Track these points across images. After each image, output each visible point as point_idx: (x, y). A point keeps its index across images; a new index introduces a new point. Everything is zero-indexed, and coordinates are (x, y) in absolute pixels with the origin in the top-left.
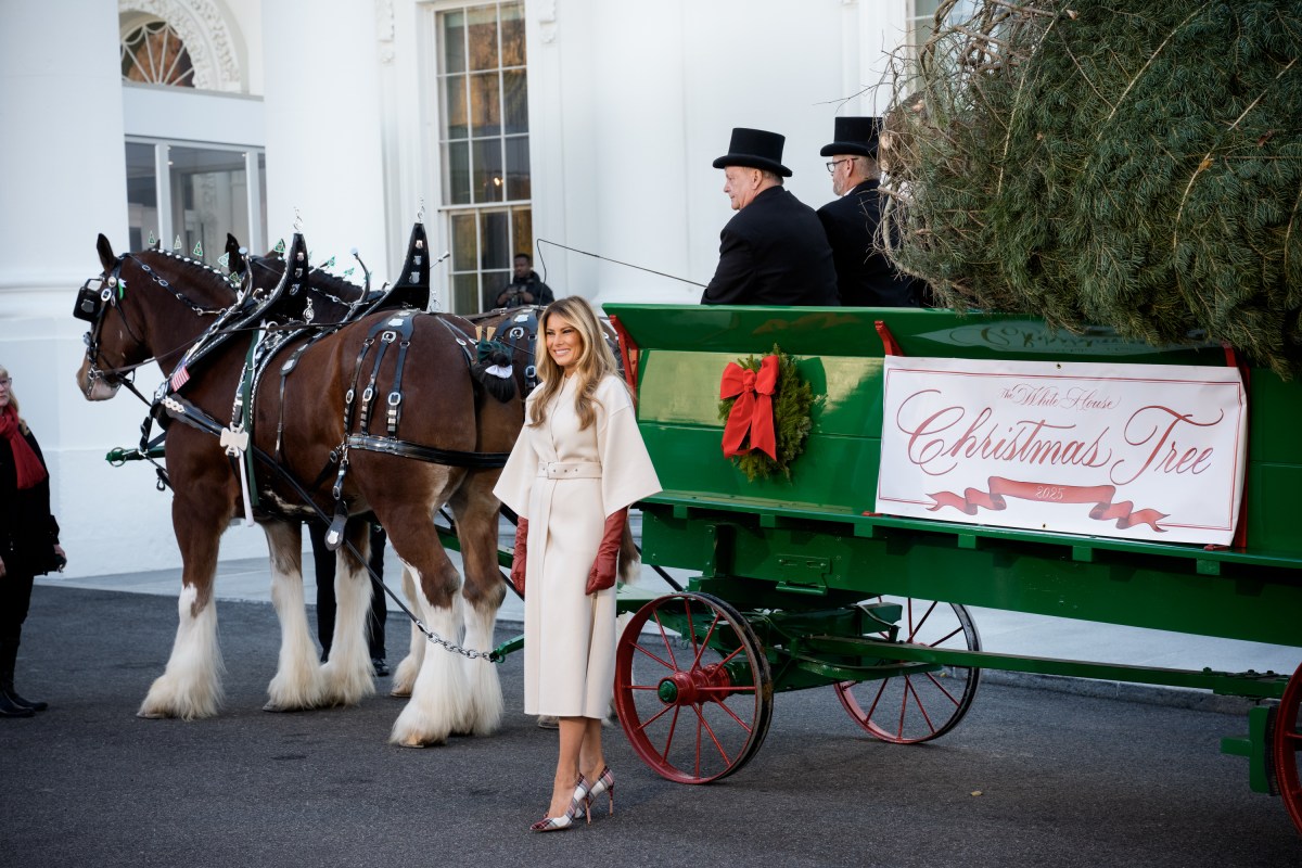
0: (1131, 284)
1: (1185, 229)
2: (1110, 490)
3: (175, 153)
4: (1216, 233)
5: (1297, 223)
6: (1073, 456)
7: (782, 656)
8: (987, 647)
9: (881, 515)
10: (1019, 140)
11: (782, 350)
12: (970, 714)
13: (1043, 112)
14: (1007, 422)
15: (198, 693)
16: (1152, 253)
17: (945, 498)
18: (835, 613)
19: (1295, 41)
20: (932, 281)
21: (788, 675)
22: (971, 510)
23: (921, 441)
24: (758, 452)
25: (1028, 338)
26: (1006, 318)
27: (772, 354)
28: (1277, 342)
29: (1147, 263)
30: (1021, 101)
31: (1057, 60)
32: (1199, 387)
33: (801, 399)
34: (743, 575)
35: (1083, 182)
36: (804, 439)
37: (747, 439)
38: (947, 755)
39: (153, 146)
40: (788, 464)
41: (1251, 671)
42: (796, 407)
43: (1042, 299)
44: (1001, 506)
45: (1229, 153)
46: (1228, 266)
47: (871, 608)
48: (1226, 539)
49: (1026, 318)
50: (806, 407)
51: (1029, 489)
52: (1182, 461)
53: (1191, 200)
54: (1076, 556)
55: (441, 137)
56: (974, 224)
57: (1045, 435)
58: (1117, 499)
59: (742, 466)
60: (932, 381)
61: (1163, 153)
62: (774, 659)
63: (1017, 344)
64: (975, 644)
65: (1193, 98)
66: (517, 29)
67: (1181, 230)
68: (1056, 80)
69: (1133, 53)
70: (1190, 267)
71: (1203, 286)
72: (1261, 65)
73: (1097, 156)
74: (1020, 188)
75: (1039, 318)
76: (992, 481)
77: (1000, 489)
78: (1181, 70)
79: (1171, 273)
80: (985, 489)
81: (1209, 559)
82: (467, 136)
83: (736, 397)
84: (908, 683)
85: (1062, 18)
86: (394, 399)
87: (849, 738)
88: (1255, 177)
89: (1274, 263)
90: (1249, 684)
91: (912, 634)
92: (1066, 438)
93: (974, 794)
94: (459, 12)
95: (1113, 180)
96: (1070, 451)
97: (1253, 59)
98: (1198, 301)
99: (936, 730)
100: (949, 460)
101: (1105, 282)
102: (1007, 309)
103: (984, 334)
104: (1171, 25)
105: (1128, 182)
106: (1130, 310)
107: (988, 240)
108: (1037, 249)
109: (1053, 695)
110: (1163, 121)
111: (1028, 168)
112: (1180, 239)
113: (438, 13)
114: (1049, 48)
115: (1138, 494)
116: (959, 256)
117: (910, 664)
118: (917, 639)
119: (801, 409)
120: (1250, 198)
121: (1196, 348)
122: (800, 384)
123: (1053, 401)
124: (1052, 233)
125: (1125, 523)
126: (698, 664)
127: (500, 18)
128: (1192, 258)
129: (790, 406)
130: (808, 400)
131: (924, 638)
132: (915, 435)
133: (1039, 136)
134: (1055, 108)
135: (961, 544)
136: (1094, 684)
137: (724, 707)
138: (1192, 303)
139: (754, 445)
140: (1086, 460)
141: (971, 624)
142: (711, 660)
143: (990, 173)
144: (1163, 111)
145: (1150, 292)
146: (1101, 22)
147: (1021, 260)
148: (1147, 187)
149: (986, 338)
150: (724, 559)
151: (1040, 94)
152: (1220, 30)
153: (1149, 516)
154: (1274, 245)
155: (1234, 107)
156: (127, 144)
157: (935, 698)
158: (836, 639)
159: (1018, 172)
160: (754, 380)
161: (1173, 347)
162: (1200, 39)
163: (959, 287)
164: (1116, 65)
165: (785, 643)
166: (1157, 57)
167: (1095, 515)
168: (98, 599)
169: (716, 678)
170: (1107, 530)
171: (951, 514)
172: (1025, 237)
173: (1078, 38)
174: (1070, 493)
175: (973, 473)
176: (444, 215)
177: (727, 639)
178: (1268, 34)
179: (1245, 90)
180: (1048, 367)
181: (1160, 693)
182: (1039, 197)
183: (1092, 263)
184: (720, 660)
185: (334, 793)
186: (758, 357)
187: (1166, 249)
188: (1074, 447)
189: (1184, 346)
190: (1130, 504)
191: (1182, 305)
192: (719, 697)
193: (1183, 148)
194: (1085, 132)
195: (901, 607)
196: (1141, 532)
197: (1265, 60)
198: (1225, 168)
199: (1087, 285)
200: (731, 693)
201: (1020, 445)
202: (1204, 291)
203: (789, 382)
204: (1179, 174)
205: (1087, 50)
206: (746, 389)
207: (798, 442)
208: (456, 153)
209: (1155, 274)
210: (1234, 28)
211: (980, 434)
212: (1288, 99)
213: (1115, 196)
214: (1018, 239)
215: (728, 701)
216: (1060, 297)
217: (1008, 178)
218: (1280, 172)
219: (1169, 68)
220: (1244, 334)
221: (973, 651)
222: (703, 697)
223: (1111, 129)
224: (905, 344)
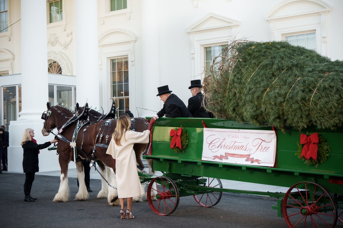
0: (254, 114)
1: (264, 103)
2: (249, 155)
3: (58, 87)
4: (270, 104)
5: (286, 102)
6: (242, 148)
7: (182, 189)
8: (224, 187)
9: (203, 160)
10: (231, 85)
11: (182, 127)
12: (220, 201)
13: (236, 79)
14: (229, 141)
16: (258, 108)
17: (216, 157)
18: (193, 180)
19: (285, 66)
20: (213, 113)
22: (221, 159)
23: (211, 145)
24: (178, 147)
25: (232, 124)
26: (228, 120)
27: (180, 127)
28: (283, 126)
29: (257, 110)
30: (231, 77)
31: (238, 69)
32: (267, 135)
33: (186, 137)
34: (174, 173)
35: (244, 93)
36: (187, 145)
37: (175, 145)
38: (215, 209)
39: (54, 86)
40: (184, 150)
41: (277, 192)
42: (185, 138)
43: (236, 117)
44: (227, 159)
45: (273, 88)
46: (273, 110)
47: (200, 179)
48: (272, 165)
49: (233, 120)
50: (188, 138)
51: (233, 155)
52: (264, 150)
53: (265, 97)
54: (243, 169)
55: (111, 84)
56: (222, 101)
57: (236, 144)
58: (251, 157)
59: (174, 150)
60: (213, 133)
61: (259, 88)
62: (180, 190)
63: (230, 126)
64: (222, 187)
65: (265, 77)
66: (127, 63)
67: (263, 103)
68: (238, 73)
69: (253, 68)
70: (265, 111)
71: (268, 114)
72: (279, 71)
73: (246, 88)
74: (231, 94)
75: (235, 120)
76: (226, 153)
77: (227, 155)
78: (263, 72)
79: (262, 112)
80: (224, 155)
81: (269, 169)
82: (116, 84)
83: (173, 136)
84: (208, 195)
85: (239, 61)
86: (107, 137)
87: (195, 206)
88: (278, 93)
89: (282, 110)
90: (277, 195)
91: (209, 185)
92: (240, 145)
93: (221, 217)
94: (115, 59)
95: (250, 93)
97: (277, 70)
98: (267, 117)
99: (213, 204)
100: (217, 149)
101: (248, 113)
102: (229, 119)
103: (224, 123)
104: (260, 63)
105: (253, 93)
106: (254, 119)
107: (225, 105)
108: (235, 106)
109: (236, 197)
110: (259, 81)
111: (233, 90)
112: (263, 105)
113: (111, 60)
114: (236, 67)
116: (219, 108)
117: (208, 191)
118: (210, 186)
119: (187, 139)
120: (277, 97)
121: (266, 127)
122: (186, 133)
123: (238, 137)
124: (238, 103)
125: (252, 162)
126: (164, 191)
127: (123, 60)
128: (266, 109)
129: (184, 138)
130: (188, 137)
131: (212, 185)
132: (210, 144)
133: (235, 84)
134: (238, 79)
135: (219, 166)
136: (244, 195)
137: (170, 200)
138: (266, 118)
139: (177, 146)
140: (244, 149)
141: (221, 183)
142: (167, 190)
143: (225, 91)
144: (259, 80)
145: (257, 115)
146: (247, 62)
147: (232, 109)
148: (256, 95)
149: (224, 124)
150: (170, 169)
151: (235, 76)
152: (270, 64)
153: (257, 161)
154: (282, 106)
155: (273, 79)
156: (49, 85)
157: (213, 198)
158: (193, 186)
159: (231, 91)
160: (177, 133)
161: (262, 126)
162: (266, 65)
163: (219, 114)
164: (250, 70)
165: (183, 187)
166: (258, 69)
167: (246, 160)
168: (41, 177)
169: (168, 194)
170: (249, 163)
171: (217, 160)
172: (232, 104)
173: (242, 65)
174: (241, 156)
175: (222, 152)
176: (111, 99)
177: (170, 186)
178: (280, 65)
179: (275, 76)
180: (237, 130)
181: (257, 196)
182: (235, 96)
183: (246, 109)
184: (168, 190)
185: (90, 217)
186: (178, 128)
187: (260, 107)
188: (242, 147)
189: (264, 126)
190: (253, 158)
191: (264, 118)
192: (169, 197)
193: (263, 87)
194: (244, 83)
195: (206, 179)
196: (255, 164)
197: (279, 70)
198: (272, 91)
199: (245, 114)
200: (171, 197)
201: (231, 146)
202: (268, 115)
203: (184, 133)
204: (263, 92)
205: (244, 67)
206: (175, 135)
207: (186, 145)
208: (114, 87)
209: (258, 112)
210: (273, 64)
211: (223, 144)
212: (284, 77)
213: (250, 96)
214: (231, 104)
215: (171, 198)
216: (239, 116)
217: (229, 92)
218: (283, 92)
219: (260, 71)
220: (276, 124)
221: (221, 188)
222: (165, 198)
223: (249, 83)
224: (208, 125)
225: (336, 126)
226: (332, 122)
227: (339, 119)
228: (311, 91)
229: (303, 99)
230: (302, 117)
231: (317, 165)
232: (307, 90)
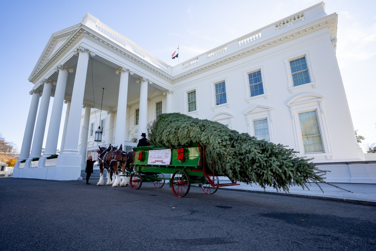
2: (162, 161)
11: (143, 150)
14: (157, 155)
15: (102, 182)
17: (152, 162)
21: (145, 181)
22: (154, 163)
24: (140, 159)
32: (168, 151)
40: (143, 161)
48: (169, 164)
51: (157, 161)
52: (167, 158)
54: (159, 166)
60: (152, 152)
62: (143, 179)
83: (140, 155)
86: (115, 156)
96: (160, 157)
100: (152, 159)
115: (164, 161)
121: (166, 148)
123: (160, 153)
129: (143, 155)
130: (145, 154)
132: (151, 157)
135: (152, 166)
150: (140, 170)
153: (164, 163)
160: (141, 153)
169: (138, 180)
170: (162, 164)
171: (152, 164)
174: (160, 161)
175: (154, 160)
180: (159, 150)
186: (141, 151)
201: (157, 157)
203: (143, 153)
207: (144, 158)
209: (161, 140)
211: (155, 157)
224: (150, 149)
225: (187, 143)
226: (185, 141)
227: (188, 140)
228: (179, 129)
229: (175, 132)
230: (176, 141)
231: (184, 163)
232: (177, 128)
